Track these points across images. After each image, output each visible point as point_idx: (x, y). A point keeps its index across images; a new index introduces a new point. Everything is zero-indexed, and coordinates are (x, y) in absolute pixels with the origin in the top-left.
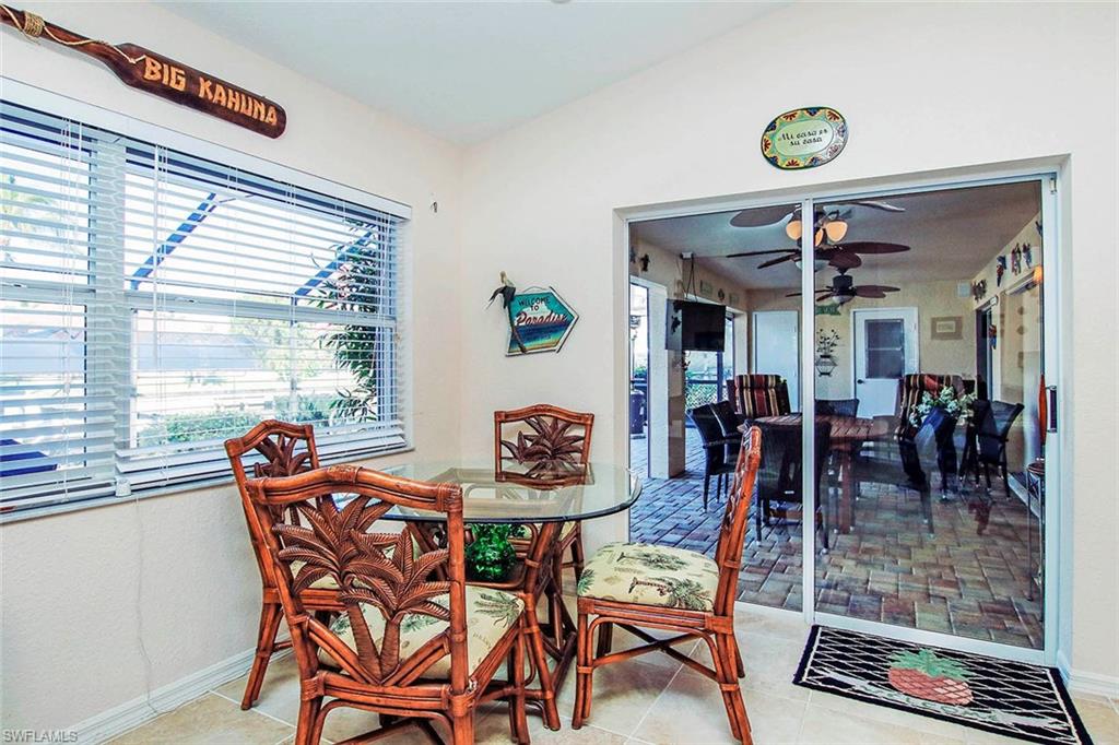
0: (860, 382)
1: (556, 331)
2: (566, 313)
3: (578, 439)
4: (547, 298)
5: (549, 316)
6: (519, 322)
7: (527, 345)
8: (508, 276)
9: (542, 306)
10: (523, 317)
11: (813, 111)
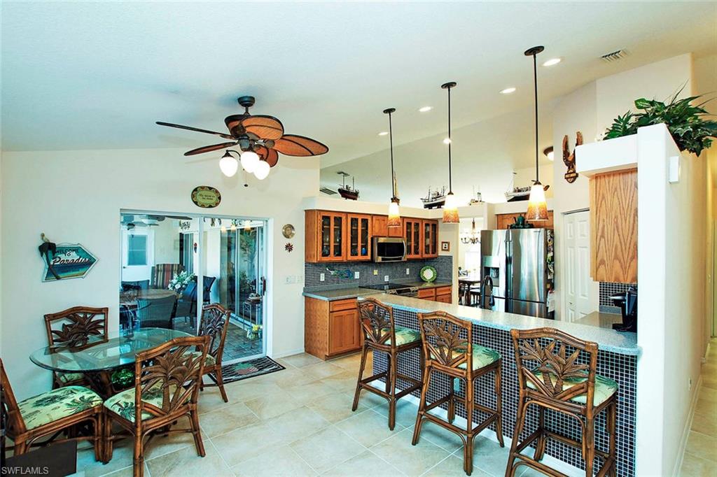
0: (124, 268)
1: (83, 268)
2: (91, 258)
3: (101, 321)
4: (77, 250)
5: (79, 259)
6: (54, 262)
7: (61, 276)
8: (46, 236)
9: (74, 254)
10: (58, 259)
11: (210, 188)
